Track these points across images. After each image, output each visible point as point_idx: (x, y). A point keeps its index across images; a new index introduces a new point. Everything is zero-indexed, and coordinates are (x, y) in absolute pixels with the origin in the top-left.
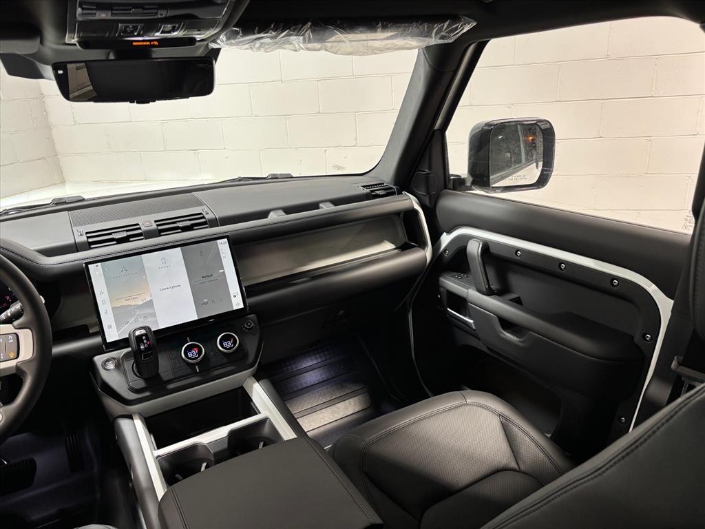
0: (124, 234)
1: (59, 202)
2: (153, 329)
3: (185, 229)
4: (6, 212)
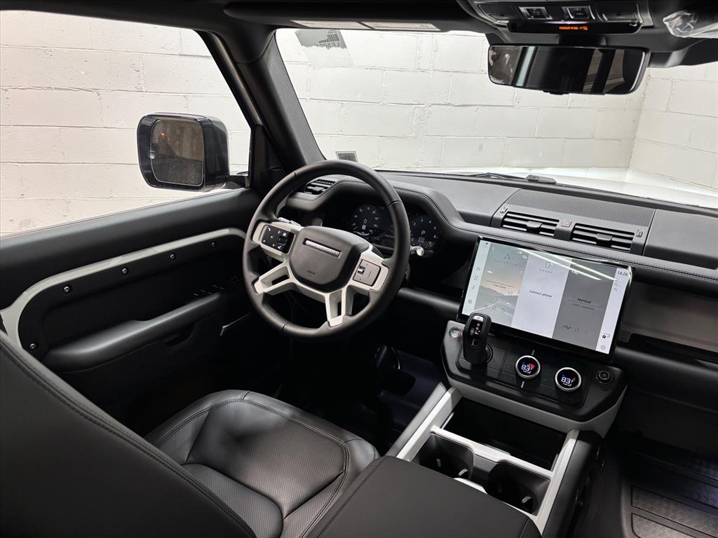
1: (532, 179)
3: (601, 244)
4: (488, 175)
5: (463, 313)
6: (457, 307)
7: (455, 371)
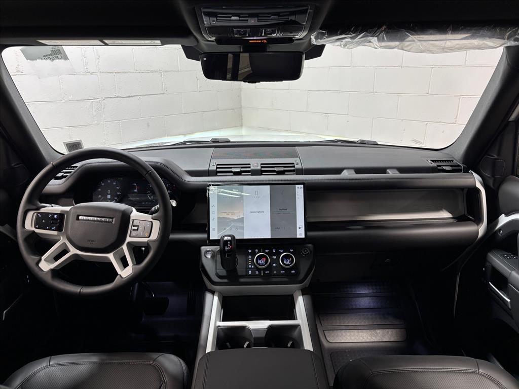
0: (238, 170)
1: (215, 141)
2: (236, 238)
3: (279, 173)
4: (184, 143)
5: (211, 239)
6: (205, 236)
7: (216, 279)
